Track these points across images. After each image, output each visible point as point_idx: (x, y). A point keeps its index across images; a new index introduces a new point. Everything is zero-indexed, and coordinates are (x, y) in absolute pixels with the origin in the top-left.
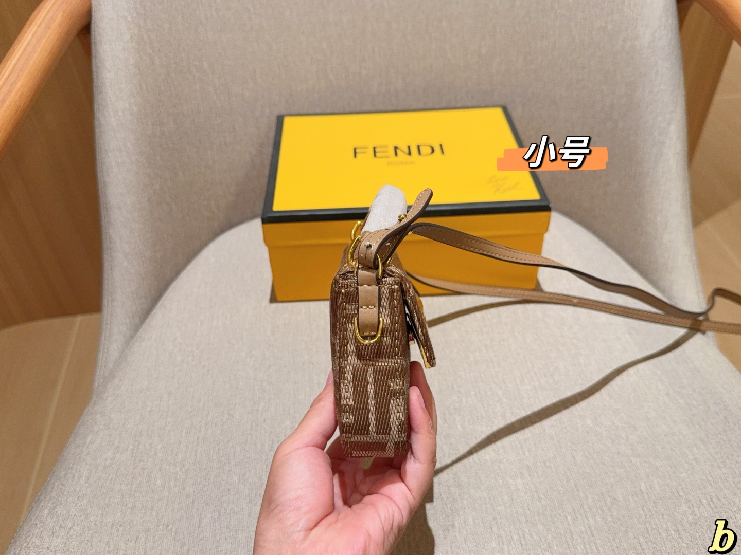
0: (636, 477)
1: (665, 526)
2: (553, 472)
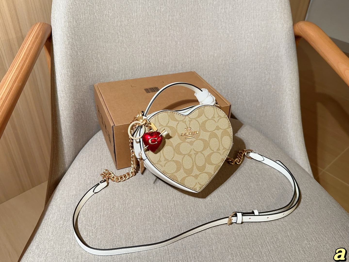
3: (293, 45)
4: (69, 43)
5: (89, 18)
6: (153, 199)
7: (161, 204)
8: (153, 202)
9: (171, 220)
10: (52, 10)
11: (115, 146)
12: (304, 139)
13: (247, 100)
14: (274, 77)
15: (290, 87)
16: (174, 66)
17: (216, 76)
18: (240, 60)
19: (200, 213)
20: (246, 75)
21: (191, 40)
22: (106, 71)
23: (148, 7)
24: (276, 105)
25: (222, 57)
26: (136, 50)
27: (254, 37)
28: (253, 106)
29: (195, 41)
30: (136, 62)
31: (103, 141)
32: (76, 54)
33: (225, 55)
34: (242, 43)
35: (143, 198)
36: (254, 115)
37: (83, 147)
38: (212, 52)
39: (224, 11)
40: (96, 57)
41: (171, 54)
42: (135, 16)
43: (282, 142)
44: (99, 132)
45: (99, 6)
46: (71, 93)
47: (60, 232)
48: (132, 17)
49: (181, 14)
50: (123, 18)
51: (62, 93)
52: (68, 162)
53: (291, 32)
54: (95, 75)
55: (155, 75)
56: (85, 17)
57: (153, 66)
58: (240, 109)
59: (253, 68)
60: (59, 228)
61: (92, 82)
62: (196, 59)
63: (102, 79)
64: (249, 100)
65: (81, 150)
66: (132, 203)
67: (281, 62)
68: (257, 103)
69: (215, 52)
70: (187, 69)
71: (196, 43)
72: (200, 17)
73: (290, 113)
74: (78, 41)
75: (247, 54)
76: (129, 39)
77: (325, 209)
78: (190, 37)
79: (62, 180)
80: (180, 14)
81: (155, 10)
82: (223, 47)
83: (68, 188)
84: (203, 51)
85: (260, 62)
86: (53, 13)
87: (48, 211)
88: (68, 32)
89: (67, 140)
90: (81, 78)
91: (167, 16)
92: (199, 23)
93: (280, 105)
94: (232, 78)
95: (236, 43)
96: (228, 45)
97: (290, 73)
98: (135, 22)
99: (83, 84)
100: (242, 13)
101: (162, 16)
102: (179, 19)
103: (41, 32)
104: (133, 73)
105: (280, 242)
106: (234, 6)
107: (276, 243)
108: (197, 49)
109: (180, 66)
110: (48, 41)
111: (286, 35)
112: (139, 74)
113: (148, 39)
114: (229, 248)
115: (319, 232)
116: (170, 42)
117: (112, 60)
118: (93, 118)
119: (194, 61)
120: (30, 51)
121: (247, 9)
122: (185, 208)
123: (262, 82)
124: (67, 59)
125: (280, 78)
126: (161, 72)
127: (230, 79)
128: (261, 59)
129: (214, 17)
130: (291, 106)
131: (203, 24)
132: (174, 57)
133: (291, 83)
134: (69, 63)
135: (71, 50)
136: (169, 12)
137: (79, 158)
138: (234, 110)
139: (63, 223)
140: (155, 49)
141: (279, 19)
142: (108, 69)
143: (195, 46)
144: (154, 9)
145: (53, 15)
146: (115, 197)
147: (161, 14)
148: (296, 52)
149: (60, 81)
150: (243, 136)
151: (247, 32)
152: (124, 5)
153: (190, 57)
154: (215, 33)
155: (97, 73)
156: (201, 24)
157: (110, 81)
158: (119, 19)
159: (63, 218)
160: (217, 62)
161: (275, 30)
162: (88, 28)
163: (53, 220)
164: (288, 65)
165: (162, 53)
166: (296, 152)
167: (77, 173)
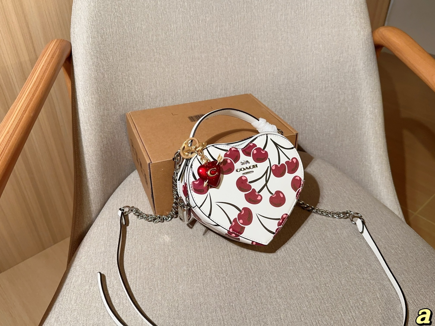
0: (374, 291)
1: (392, 315)
2: (330, 289)
3: (373, 57)
4: (93, 63)
5: (117, 32)
6: (203, 255)
7: (213, 261)
8: (202, 258)
9: (226, 281)
10: (71, 24)
11: (153, 189)
12: (391, 175)
13: (317, 128)
14: (350, 97)
15: (371, 109)
16: (224, 89)
17: (277, 98)
18: (306, 77)
19: (262, 272)
20: (315, 96)
21: (245, 56)
22: (140, 97)
23: (190, 17)
24: (354, 132)
25: (284, 74)
26: (176, 71)
27: (324, 49)
28: (325, 135)
29: (249, 57)
30: (177, 84)
31: (138, 183)
32: (102, 76)
33: (287, 72)
34: (308, 56)
35: (190, 254)
36: (327, 145)
37: (114, 191)
38: (271, 70)
39: (285, 18)
40: (128, 79)
41: (220, 73)
42: (174, 28)
43: (363, 179)
44: (133, 173)
45: (129, 17)
46: (97, 124)
47: (85, 300)
48: (171, 30)
49: (231, 24)
50: (159, 32)
51: (85, 125)
52: (95, 210)
53: (370, 41)
54: (127, 101)
55: (201, 100)
56: (112, 31)
57: (198, 89)
58: (308, 139)
59: (324, 87)
60: (85, 295)
61: (123, 111)
62: (251, 79)
63: (135, 108)
64: (320, 127)
65: (110, 196)
66: (176, 260)
67: (358, 78)
68: (330, 131)
69: (275, 69)
70: (241, 91)
71: (251, 59)
72: (255, 26)
73: (373, 142)
74: (105, 61)
75: (315, 70)
76: (167, 57)
77: (423, 262)
78: (243, 51)
79: (87, 234)
80: (229, 24)
81: (199, 20)
82: (284, 62)
83: (95, 243)
84: (260, 69)
85: (332, 80)
86: (73, 28)
87: (70, 273)
88: (92, 49)
89: (93, 183)
90: (109, 106)
91: (214, 27)
92: (254, 33)
93: (360, 132)
94: (298, 101)
95: (301, 57)
96: (290, 60)
97: (371, 92)
98: (175, 35)
99: (111, 113)
100: (308, 20)
101: (208, 27)
102: (229, 29)
103: (59, 50)
104: (174, 98)
105: (367, 306)
106: (297, 11)
107: (362, 308)
108: (253, 66)
109: (232, 88)
110: (67, 62)
111: (364, 44)
112: (181, 99)
113: (191, 56)
114: (302, 316)
115: (417, 292)
116: (219, 58)
117: (147, 83)
118: (125, 155)
119: (249, 81)
120: (44, 74)
121: (314, 15)
122: (244, 265)
123: (335, 104)
124: (91, 83)
125: (358, 99)
126: (208, 96)
127: (295, 102)
128: (333, 75)
129: (272, 25)
130: (373, 133)
131: (259, 35)
132: (224, 77)
133: (372, 105)
134: (93, 89)
135: (96, 71)
136: (217, 22)
137: (109, 205)
138: (301, 141)
139: (89, 288)
140: (201, 68)
141: (354, 25)
142: (143, 94)
143: (249, 62)
144: (197, 19)
145: (73, 29)
146: (154, 254)
147: (207, 25)
148: (376, 65)
149: (84, 110)
150: (314, 172)
151: (314, 43)
152: (160, 15)
153: (244, 76)
154: (274, 45)
155: (129, 100)
156: (256, 35)
157: (146, 109)
158: (155, 32)
159: (88, 282)
160: (278, 81)
161: (350, 39)
162: (116, 45)
163: (77, 285)
164: (368, 81)
165: (209, 73)
166: (382, 191)
167: (106, 224)
